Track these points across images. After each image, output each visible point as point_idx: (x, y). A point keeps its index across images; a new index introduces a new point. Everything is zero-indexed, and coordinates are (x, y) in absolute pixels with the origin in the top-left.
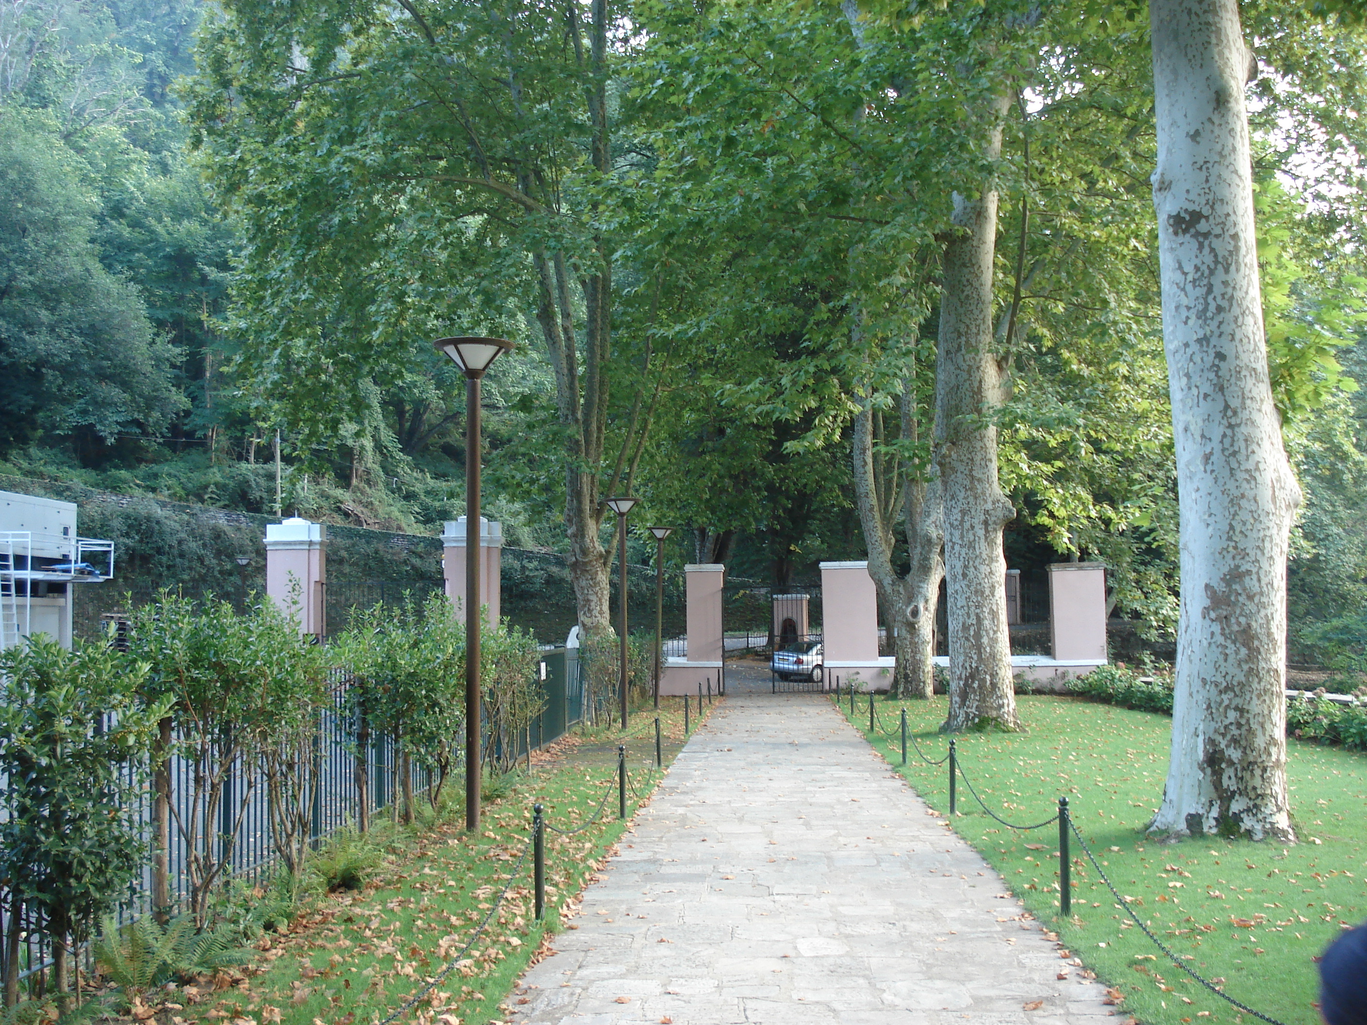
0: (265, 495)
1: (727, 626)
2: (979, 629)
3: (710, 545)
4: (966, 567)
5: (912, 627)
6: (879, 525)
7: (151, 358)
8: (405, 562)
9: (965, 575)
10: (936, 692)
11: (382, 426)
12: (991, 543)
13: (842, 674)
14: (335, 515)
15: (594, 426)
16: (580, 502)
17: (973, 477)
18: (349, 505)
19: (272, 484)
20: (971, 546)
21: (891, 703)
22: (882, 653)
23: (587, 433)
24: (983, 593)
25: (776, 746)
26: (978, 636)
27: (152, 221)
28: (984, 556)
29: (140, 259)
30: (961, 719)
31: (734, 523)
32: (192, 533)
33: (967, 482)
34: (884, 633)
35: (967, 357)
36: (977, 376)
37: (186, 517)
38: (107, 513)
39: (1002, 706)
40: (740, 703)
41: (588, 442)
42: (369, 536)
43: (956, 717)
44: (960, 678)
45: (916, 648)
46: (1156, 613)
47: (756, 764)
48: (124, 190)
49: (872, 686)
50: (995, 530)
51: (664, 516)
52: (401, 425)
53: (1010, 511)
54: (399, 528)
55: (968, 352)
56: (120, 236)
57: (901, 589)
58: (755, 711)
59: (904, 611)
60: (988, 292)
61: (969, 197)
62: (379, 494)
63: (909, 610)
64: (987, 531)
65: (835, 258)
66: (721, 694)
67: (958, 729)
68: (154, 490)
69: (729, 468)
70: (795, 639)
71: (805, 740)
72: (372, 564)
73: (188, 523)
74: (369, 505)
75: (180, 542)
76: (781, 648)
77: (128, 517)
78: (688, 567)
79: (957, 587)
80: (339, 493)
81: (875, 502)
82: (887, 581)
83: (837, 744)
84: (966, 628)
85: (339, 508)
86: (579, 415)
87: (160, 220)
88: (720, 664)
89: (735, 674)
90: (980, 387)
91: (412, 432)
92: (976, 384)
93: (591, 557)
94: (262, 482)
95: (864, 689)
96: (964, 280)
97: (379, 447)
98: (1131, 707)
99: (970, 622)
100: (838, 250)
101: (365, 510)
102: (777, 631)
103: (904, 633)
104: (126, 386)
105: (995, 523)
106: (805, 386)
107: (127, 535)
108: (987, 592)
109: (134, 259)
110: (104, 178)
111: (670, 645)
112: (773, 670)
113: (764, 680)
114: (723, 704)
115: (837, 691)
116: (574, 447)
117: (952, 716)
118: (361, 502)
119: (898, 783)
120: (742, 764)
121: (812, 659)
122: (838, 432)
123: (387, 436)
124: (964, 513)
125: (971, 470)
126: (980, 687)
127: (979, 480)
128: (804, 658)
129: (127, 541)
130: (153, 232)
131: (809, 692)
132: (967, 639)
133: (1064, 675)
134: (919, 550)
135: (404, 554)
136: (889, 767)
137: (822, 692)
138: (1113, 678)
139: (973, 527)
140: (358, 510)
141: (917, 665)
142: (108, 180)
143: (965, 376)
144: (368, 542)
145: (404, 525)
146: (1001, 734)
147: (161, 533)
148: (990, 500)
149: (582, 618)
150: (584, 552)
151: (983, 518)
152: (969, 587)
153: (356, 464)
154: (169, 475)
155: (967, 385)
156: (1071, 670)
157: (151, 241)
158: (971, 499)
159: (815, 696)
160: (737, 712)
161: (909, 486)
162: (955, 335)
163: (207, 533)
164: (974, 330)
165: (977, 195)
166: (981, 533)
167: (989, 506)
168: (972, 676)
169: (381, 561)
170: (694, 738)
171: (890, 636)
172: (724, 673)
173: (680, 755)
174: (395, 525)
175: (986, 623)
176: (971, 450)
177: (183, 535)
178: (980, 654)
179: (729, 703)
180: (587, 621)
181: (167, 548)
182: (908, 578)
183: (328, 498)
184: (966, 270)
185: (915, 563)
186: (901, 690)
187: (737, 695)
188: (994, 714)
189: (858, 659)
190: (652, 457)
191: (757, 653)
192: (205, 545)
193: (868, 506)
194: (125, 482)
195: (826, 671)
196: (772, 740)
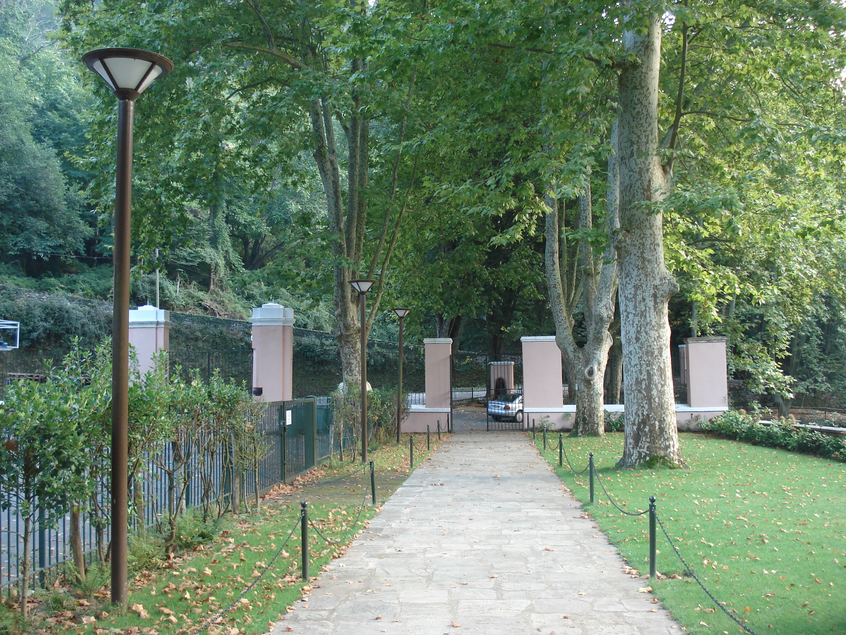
0: (148, 295)
1: (455, 383)
2: (650, 383)
3: (446, 327)
4: (638, 332)
5: (588, 383)
6: (564, 308)
7: (65, 200)
8: (241, 340)
9: (637, 339)
10: (606, 431)
11: (231, 250)
12: (659, 312)
13: (537, 417)
14: (197, 309)
15: (354, 235)
16: (343, 291)
17: (644, 258)
18: (208, 302)
19: (153, 288)
20: (643, 315)
21: (573, 439)
22: (566, 403)
23: (349, 240)
24: (653, 353)
25: (482, 480)
26: (649, 389)
27: (74, 112)
28: (654, 323)
29: (66, 137)
30: (634, 457)
31: (461, 311)
32: (92, 319)
33: (639, 263)
34: (567, 388)
35: (638, 161)
36: (647, 177)
37: (87, 308)
38: (32, 305)
39: (668, 447)
40: (462, 439)
41: (349, 247)
42: (217, 323)
43: (631, 455)
44: (634, 424)
45: (591, 398)
46: (763, 373)
47: (462, 500)
48: (57, 92)
49: (558, 426)
50: (662, 302)
51: (410, 304)
52: (246, 251)
53: (675, 286)
54: (241, 318)
55: (639, 157)
56: (53, 123)
57: (580, 355)
58: (472, 446)
59: (583, 371)
60: (655, 110)
61: (639, 32)
62: (228, 296)
63: (586, 371)
64: (656, 303)
65: (531, 85)
66: (450, 432)
67: (632, 466)
68: (72, 291)
69: (457, 272)
70: (505, 392)
71: (506, 474)
72: (218, 341)
73: (89, 312)
74: (221, 303)
75: (83, 325)
76: (495, 398)
77: (46, 308)
78: (426, 341)
79: (631, 348)
80: (201, 294)
81: (561, 291)
82: (570, 349)
83: (532, 478)
84: (638, 382)
85: (201, 305)
86: (342, 226)
87: (79, 112)
88: (449, 410)
89: (461, 416)
90: (649, 186)
91: (254, 256)
92: (646, 183)
93: (352, 331)
94: (147, 286)
95: (553, 428)
96: (635, 100)
97: (229, 264)
98: (755, 444)
99: (642, 377)
100: (534, 79)
101: (218, 306)
102: (493, 387)
103: (582, 387)
104: (48, 218)
105: (662, 296)
106: (507, 188)
107: (46, 320)
108: (656, 353)
109: (62, 137)
110: (45, 85)
111: (413, 396)
112: (489, 414)
113: (482, 421)
114: (450, 439)
115: (533, 430)
116: (339, 249)
117: (626, 455)
118: (216, 301)
119: (588, 525)
120: (449, 499)
121: (515, 406)
122: (533, 227)
123: (235, 257)
124: (636, 287)
125: (642, 253)
126: (650, 431)
127: (649, 261)
128: (510, 405)
129: (45, 324)
130: (75, 119)
131: (513, 430)
132: (640, 391)
133: (697, 418)
134: (594, 325)
135: (241, 334)
136: (578, 504)
137: (522, 430)
138: (737, 421)
139: (644, 300)
140: (214, 306)
141: (592, 412)
142: (48, 86)
143: (637, 176)
144: (215, 326)
145: (245, 316)
146: (668, 470)
147: (69, 318)
148: (658, 277)
149: (345, 376)
150: (347, 327)
151: (652, 292)
152: (641, 348)
153: (213, 276)
154: (84, 281)
155: (638, 184)
156: (702, 415)
157: (74, 125)
158: (642, 277)
159: (517, 433)
160: (458, 447)
161: (586, 279)
162: (629, 143)
163: (103, 319)
164: (644, 140)
165: (645, 31)
166: (651, 304)
167: (657, 282)
168: (644, 422)
169: (224, 339)
170: (417, 472)
171: (571, 390)
172: (451, 417)
173: (399, 490)
174: (238, 316)
175: (655, 378)
176: (643, 237)
177: (85, 320)
178: (650, 404)
179: (455, 438)
180: (349, 378)
181: (73, 330)
182: (586, 347)
183: (193, 298)
184: (637, 92)
185: (591, 336)
186: (581, 429)
187: (463, 431)
188: (662, 453)
189: (549, 407)
190: (400, 261)
191: (479, 402)
192: (101, 328)
193: (556, 294)
194: (53, 286)
195: (526, 415)
196: (479, 474)
